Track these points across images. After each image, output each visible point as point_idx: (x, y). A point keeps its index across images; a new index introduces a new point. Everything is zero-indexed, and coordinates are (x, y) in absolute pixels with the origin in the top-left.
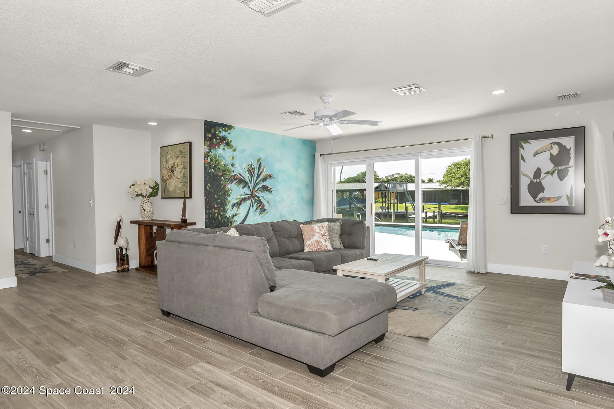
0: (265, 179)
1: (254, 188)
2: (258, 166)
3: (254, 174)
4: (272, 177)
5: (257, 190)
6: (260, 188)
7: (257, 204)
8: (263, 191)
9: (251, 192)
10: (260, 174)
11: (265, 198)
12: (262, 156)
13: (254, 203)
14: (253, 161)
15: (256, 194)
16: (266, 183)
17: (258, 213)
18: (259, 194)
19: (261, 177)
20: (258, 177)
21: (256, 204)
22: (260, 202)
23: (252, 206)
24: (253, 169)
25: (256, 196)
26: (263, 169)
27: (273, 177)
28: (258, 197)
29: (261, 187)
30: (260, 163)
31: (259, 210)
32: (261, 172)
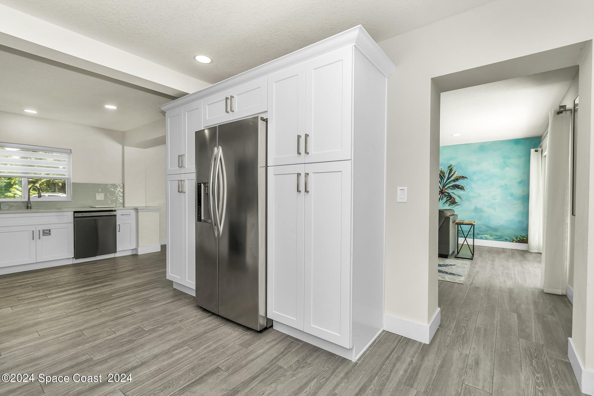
0: (457, 179)
1: (444, 187)
2: (449, 171)
3: (444, 177)
4: (464, 177)
5: (447, 188)
6: (450, 186)
7: (447, 198)
8: (454, 189)
9: (441, 190)
10: (451, 177)
11: (456, 194)
12: (453, 163)
13: (444, 197)
14: (444, 168)
15: (446, 191)
16: (457, 183)
17: (448, 205)
18: (450, 191)
19: (452, 178)
20: (448, 178)
21: (445, 198)
22: (450, 197)
23: (442, 199)
24: (443, 174)
25: (446, 192)
26: (455, 173)
27: (466, 178)
28: (448, 193)
29: (452, 186)
30: (451, 169)
31: (448, 203)
32: (452, 175)
